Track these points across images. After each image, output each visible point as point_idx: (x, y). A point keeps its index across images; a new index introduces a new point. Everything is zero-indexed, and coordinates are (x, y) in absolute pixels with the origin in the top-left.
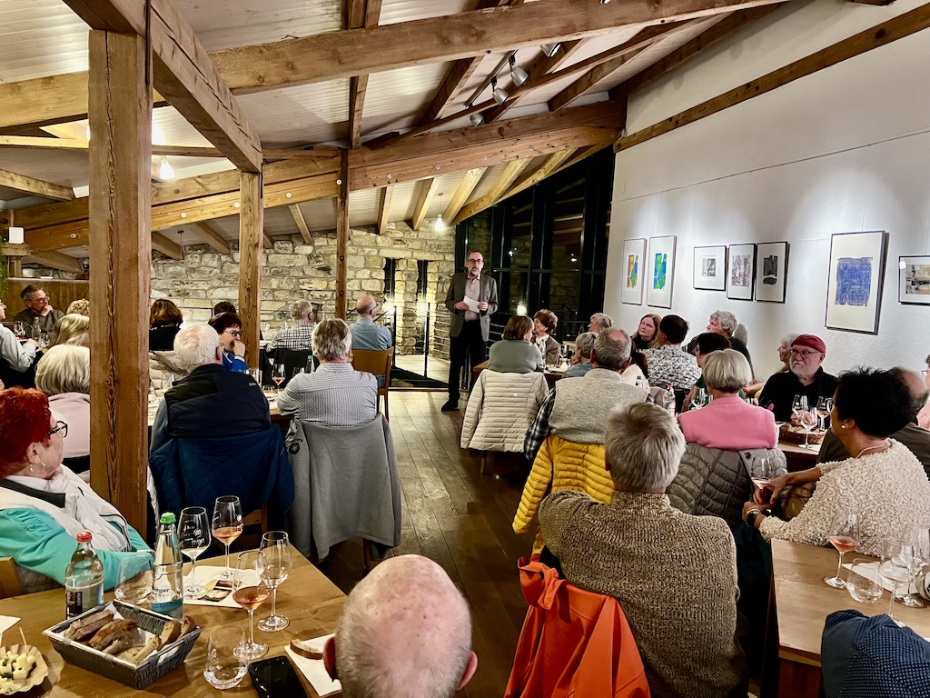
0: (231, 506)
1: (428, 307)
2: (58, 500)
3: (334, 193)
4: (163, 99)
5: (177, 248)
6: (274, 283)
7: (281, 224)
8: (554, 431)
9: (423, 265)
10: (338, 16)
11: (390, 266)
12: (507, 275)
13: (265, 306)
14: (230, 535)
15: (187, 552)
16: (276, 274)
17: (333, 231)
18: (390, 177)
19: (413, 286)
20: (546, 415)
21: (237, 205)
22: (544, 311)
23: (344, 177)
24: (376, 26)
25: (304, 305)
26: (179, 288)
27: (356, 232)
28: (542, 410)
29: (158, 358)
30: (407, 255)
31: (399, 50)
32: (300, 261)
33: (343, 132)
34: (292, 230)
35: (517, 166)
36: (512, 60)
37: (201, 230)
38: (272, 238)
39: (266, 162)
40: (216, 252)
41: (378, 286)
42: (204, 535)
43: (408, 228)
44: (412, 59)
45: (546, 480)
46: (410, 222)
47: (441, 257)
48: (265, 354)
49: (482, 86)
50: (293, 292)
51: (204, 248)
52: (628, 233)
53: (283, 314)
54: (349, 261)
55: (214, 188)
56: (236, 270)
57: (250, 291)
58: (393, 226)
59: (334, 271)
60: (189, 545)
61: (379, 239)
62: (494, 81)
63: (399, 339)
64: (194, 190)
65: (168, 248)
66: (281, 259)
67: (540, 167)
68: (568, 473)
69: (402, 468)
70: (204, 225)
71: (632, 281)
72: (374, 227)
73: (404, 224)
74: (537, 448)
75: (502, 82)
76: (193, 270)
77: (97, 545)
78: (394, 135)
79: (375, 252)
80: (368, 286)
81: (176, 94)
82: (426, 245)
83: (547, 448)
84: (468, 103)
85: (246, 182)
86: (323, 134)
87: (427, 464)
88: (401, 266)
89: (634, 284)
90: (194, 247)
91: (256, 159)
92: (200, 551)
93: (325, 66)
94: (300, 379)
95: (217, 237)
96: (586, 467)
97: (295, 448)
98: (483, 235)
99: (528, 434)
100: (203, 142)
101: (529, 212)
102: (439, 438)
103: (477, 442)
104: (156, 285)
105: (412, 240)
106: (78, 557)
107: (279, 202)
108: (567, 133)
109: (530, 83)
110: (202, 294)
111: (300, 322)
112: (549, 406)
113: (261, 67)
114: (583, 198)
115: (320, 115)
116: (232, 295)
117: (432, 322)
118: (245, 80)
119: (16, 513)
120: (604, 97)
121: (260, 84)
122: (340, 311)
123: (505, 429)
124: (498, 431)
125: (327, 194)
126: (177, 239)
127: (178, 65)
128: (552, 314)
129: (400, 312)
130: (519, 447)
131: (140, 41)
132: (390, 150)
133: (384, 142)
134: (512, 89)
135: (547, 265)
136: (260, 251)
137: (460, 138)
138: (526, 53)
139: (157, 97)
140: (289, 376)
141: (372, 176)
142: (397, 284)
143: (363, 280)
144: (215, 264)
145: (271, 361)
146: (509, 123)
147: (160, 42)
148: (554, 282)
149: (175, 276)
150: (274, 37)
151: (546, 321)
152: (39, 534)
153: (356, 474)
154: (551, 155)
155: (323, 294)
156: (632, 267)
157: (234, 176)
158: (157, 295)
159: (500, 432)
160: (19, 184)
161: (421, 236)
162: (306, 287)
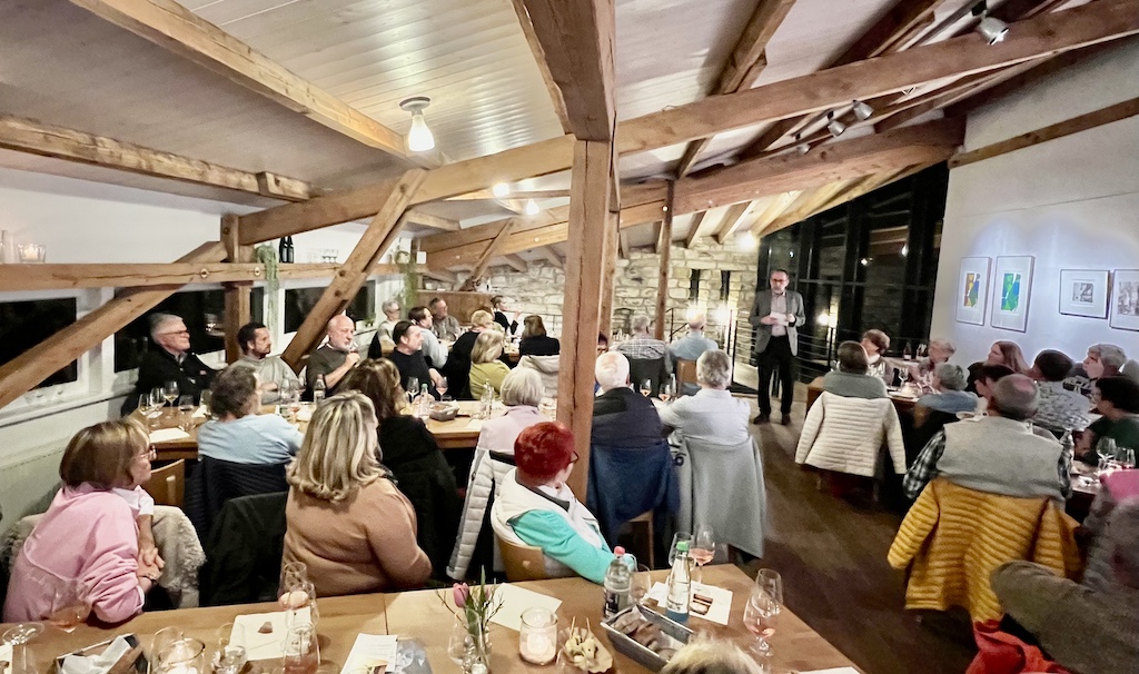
1: (728, 314)
2: (565, 506)
3: (660, 216)
8: (943, 474)
9: (726, 275)
11: (696, 276)
18: (710, 202)
19: (716, 294)
20: (934, 458)
23: (670, 205)
24: (747, 90)
26: (522, 295)
27: (675, 248)
30: (711, 268)
33: (676, 167)
35: (839, 186)
40: (552, 266)
41: (683, 294)
43: (715, 242)
47: (744, 268)
51: (544, 262)
52: (970, 250)
58: (700, 241)
59: (646, 281)
61: (687, 252)
67: (857, 185)
70: (550, 247)
71: (972, 298)
73: (710, 238)
74: (920, 489)
76: (534, 281)
78: (720, 167)
79: (682, 264)
80: (675, 294)
82: (731, 257)
84: (795, 134)
88: (705, 276)
89: (973, 304)
90: (537, 262)
98: (788, 247)
101: (842, 224)
105: (717, 253)
108: (888, 154)
110: (540, 300)
111: (640, 334)
112: (939, 449)
113: (644, 133)
114: (907, 211)
118: (631, 145)
122: (661, 319)
125: (648, 219)
126: (527, 257)
132: (711, 180)
133: (708, 171)
137: (782, 164)
141: (695, 202)
142: (701, 293)
143: (678, 289)
144: (550, 275)
146: (832, 147)
149: (520, 285)
154: (873, 174)
155: (635, 301)
156: (971, 285)
161: (726, 249)
162: (622, 294)
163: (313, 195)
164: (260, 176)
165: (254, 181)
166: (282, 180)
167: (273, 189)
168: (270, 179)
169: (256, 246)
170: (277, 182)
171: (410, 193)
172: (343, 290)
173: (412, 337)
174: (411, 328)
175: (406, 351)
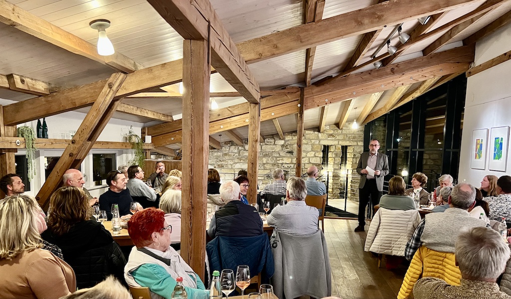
0: (245, 270)
1: (347, 172)
2: (168, 262)
3: (296, 111)
4: (214, 69)
5: (218, 143)
6: (265, 160)
7: (269, 130)
8: (424, 244)
9: (344, 149)
10: (300, 17)
11: (326, 149)
12: (395, 153)
13: (260, 172)
14: (244, 285)
15: (224, 292)
16: (265, 156)
17: (295, 132)
18: (327, 100)
19: (339, 160)
20: (419, 235)
21: (247, 120)
22: (419, 174)
23: (302, 103)
24: (321, 20)
25: (280, 171)
26: (219, 163)
27: (307, 132)
28: (417, 231)
29: (210, 198)
30: (335, 144)
31: (333, 32)
32: (278, 148)
33: (302, 79)
34: (274, 132)
35: (403, 90)
36: (400, 29)
37: (229, 134)
38: (264, 137)
39: (262, 97)
40: (237, 145)
41: (319, 161)
42: (232, 284)
43: (337, 128)
44: (340, 36)
45: (419, 272)
46: (337, 125)
47: (355, 144)
48: (260, 197)
49: (382, 45)
50: (274, 165)
51: (231, 143)
52: (476, 125)
53: (268, 176)
54: (303, 147)
55: (236, 112)
56: (246, 154)
57: (253, 164)
58: (328, 127)
59: (295, 153)
60: (225, 288)
61: (320, 135)
62: (389, 42)
63: (330, 190)
64: (226, 115)
65: (216, 144)
66: (267, 148)
67: (417, 89)
68: (433, 269)
69: (332, 261)
70: (231, 131)
71: (478, 155)
72: (317, 129)
73: (334, 126)
74: (413, 254)
75: (393, 42)
76: (226, 154)
77: (185, 284)
78: (330, 78)
79: (317, 142)
80: (313, 161)
81: (220, 66)
82: (347, 137)
83: (420, 254)
84: (373, 56)
85: (253, 109)
86: (291, 81)
87: (346, 260)
88: (332, 149)
89: (480, 157)
90: (226, 143)
91: (257, 96)
92: (230, 292)
93: (293, 44)
95: (237, 137)
96: (445, 266)
97: (275, 245)
98: (381, 130)
99: (408, 245)
100: (231, 89)
101: (410, 116)
102: (353, 246)
103: (375, 246)
104: (210, 161)
105: (339, 135)
106: (177, 289)
107: (268, 118)
109: (411, 41)
110: (230, 167)
111: (278, 180)
112: (421, 230)
113: (260, 49)
114: (445, 106)
115: (290, 71)
116: (245, 167)
117: (349, 181)
118: (252, 56)
119: (151, 266)
120: (460, 44)
121: (260, 57)
122: (298, 174)
123: (393, 242)
124: (389, 243)
125: (293, 112)
126: (218, 139)
127: (222, 53)
128: (424, 175)
129: (331, 175)
130: (401, 253)
131: (205, 42)
132: (327, 86)
133: (324, 82)
134: (399, 46)
135: (422, 146)
136: (258, 144)
137: (368, 76)
138: (408, 24)
139: (212, 69)
140: (272, 207)
141: (317, 101)
142: (330, 159)
143: (310, 157)
144: (236, 151)
145: (263, 200)
146: (398, 65)
147: (214, 42)
148: (426, 156)
149: (217, 157)
150: (267, 32)
151: (420, 179)
152: (160, 277)
153: (306, 261)
154: (424, 82)
155: (289, 165)
156: (478, 146)
157: (246, 106)
159: (390, 243)
160: (150, 115)
161: (344, 132)
162: (280, 162)
163: (52, 91)
164: (10, 77)
165: (5, 80)
166: (27, 80)
167: (19, 85)
168: (17, 79)
169: (18, 126)
170: (23, 81)
171: (114, 88)
172: (75, 152)
173: (119, 181)
174: (118, 175)
175: (116, 190)
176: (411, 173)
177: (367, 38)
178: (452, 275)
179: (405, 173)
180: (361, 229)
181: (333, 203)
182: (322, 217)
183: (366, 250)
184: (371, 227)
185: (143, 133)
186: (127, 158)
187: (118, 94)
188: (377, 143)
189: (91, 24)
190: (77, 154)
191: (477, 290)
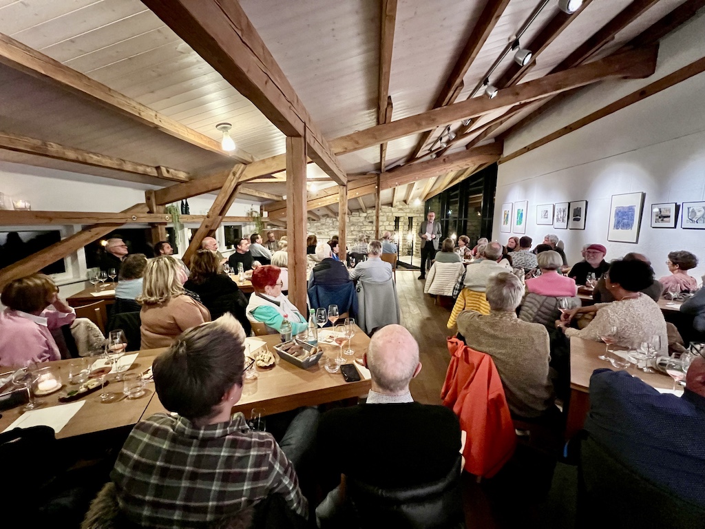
0: (334, 308)
1: (413, 237)
2: (278, 304)
3: (374, 191)
4: (311, 160)
5: (318, 216)
6: (352, 228)
7: (355, 206)
8: (466, 286)
9: (411, 219)
10: (375, 120)
11: (397, 220)
12: (447, 222)
13: (349, 237)
14: (334, 319)
15: (319, 324)
16: (353, 225)
17: (374, 207)
18: (397, 183)
19: (407, 227)
20: (463, 280)
21: (338, 199)
22: (463, 236)
23: (378, 185)
24: (390, 122)
25: (363, 236)
27: (383, 207)
28: (461, 277)
29: (311, 257)
30: (404, 216)
31: (400, 131)
32: (362, 219)
33: (378, 167)
34: (358, 207)
35: (452, 175)
36: (449, 129)
37: (325, 209)
38: (351, 211)
39: (349, 181)
40: (331, 217)
41: (392, 228)
42: (325, 318)
43: (405, 204)
44: (406, 133)
45: (462, 307)
46: (405, 201)
47: (418, 215)
48: (348, 255)
49: (436, 141)
50: (359, 231)
51: (327, 216)
52: (504, 199)
53: (355, 240)
54: (380, 218)
55: (330, 193)
56: (338, 224)
57: (343, 231)
58: (398, 203)
59: (375, 223)
60: (320, 322)
61: (393, 209)
62: (441, 139)
63: (400, 249)
64: (323, 194)
65: (314, 216)
66: (354, 219)
67: (462, 174)
68: (472, 304)
69: (401, 301)
70: (327, 207)
71: (506, 222)
72: (391, 204)
73: (403, 202)
74: (458, 294)
75: (445, 139)
76: (323, 224)
78: (399, 166)
79: (391, 214)
80: (388, 228)
81: (316, 158)
82: (412, 211)
83: (463, 294)
84: (430, 150)
85: (342, 190)
86: (371, 169)
87: (411, 299)
88: (401, 220)
89: (507, 224)
90: (324, 216)
91: (344, 180)
92: (323, 324)
93: (371, 141)
94: (361, 264)
95: (331, 212)
96: (480, 302)
97: (359, 290)
98: (437, 205)
99: (454, 288)
100: (327, 176)
101: (456, 194)
102: (417, 290)
103: (432, 291)
104: (309, 230)
105: (406, 209)
107: (354, 197)
108: (474, 159)
109: (457, 138)
110: (326, 233)
111: (362, 243)
112: (463, 276)
113: (346, 144)
114: (483, 187)
115: (369, 161)
116: (337, 233)
117: (414, 243)
118: (340, 150)
119: (265, 307)
120: (493, 141)
121: (346, 151)
122: (377, 238)
123: (444, 286)
124: (442, 287)
125: (372, 192)
126: (318, 213)
127: (316, 147)
128: (467, 237)
129: (401, 238)
130: (450, 294)
131: (303, 139)
132: (397, 172)
133: (394, 169)
134: (449, 142)
135: (466, 216)
136: (346, 216)
137: (427, 165)
138: (455, 125)
139: (309, 159)
140: (356, 263)
141: (390, 184)
142: (400, 227)
143: (386, 226)
144: (331, 222)
145: (351, 258)
146: (448, 156)
147: (310, 139)
148: (469, 224)
149: (317, 227)
150: (351, 132)
151: (464, 240)
152: (272, 315)
153: (382, 301)
154: (467, 169)
155: (370, 232)
156: (506, 216)
157: (337, 188)
158: (310, 234)
160: (266, 196)
161: (410, 206)
162: (364, 229)
163: (191, 179)
164: (158, 168)
165: (155, 171)
166: (171, 170)
167: (165, 174)
168: (164, 170)
169: (167, 206)
170: (168, 172)
171: (237, 175)
172: (209, 225)
173: (243, 245)
174: (242, 241)
175: (241, 252)
176: (458, 236)
177: (425, 136)
178: (485, 308)
179: (454, 236)
180: (422, 278)
181: (403, 259)
182: (394, 269)
183: (425, 292)
184: (429, 276)
185: (261, 209)
186: (250, 228)
187: (240, 180)
188: (434, 214)
189: (217, 126)
190: (211, 226)
191: (501, 318)
